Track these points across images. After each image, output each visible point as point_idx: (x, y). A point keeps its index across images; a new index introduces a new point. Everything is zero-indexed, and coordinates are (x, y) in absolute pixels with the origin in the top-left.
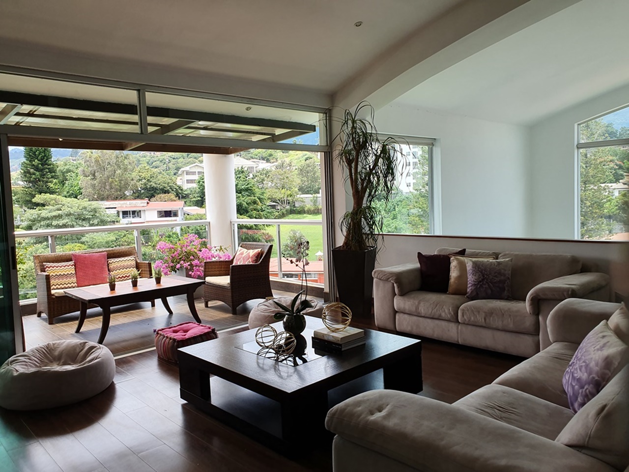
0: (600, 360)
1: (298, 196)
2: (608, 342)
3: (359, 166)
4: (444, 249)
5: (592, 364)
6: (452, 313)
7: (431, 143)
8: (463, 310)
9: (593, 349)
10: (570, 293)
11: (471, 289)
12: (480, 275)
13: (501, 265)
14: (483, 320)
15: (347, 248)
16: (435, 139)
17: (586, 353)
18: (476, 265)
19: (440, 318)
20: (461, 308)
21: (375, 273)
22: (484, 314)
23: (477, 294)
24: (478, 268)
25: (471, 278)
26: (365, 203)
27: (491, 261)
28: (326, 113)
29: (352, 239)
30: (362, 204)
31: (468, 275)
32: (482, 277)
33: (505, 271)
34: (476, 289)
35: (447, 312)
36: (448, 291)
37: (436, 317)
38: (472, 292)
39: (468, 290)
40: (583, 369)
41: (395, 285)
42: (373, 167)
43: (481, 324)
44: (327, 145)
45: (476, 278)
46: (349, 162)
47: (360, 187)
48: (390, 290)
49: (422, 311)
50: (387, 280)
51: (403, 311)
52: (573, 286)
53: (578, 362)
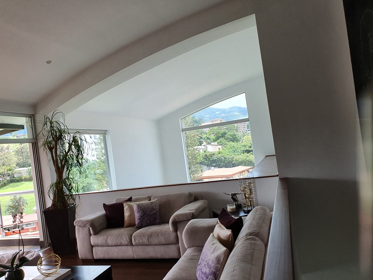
0: (214, 260)
1: (16, 169)
2: (216, 247)
3: (58, 151)
4: (119, 198)
5: (210, 263)
6: (128, 240)
7: (104, 133)
8: (135, 237)
9: (209, 253)
10: (191, 215)
11: (138, 222)
12: (142, 212)
13: (153, 204)
14: (147, 241)
15: (54, 208)
16: (106, 130)
17: (206, 256)
18: (139, 206)
19: (122, 245)
20: (133, 235)
21: (76, 222)
22: (147, 237)
23: (142, 224)
24: (141, 208)
25: (137, 215)
26: (64, 176)
27: (147, 202)
28: (31, 117)
29: (58, 201)
30: (63, 176)
31: (135, 213)
32: (143, 213)
33: (156, 207)
34: (141, 221)
35: (125, 240)
36: (124, 226)
37: (119, 244)
38: (138, 224)
39: (136, 223)
40: (206, 266)
41: (90, 228)
42: (68, 151)
43: (146, 244)
44: (34, 138)
45: (140, 214)
46: (51, 149)
47: (60, 165)
48: (87, 232)
49: (110, 242)
50: (85, 226)
51: (97, 245)
52: (192, 211)
53: (203, 262)
